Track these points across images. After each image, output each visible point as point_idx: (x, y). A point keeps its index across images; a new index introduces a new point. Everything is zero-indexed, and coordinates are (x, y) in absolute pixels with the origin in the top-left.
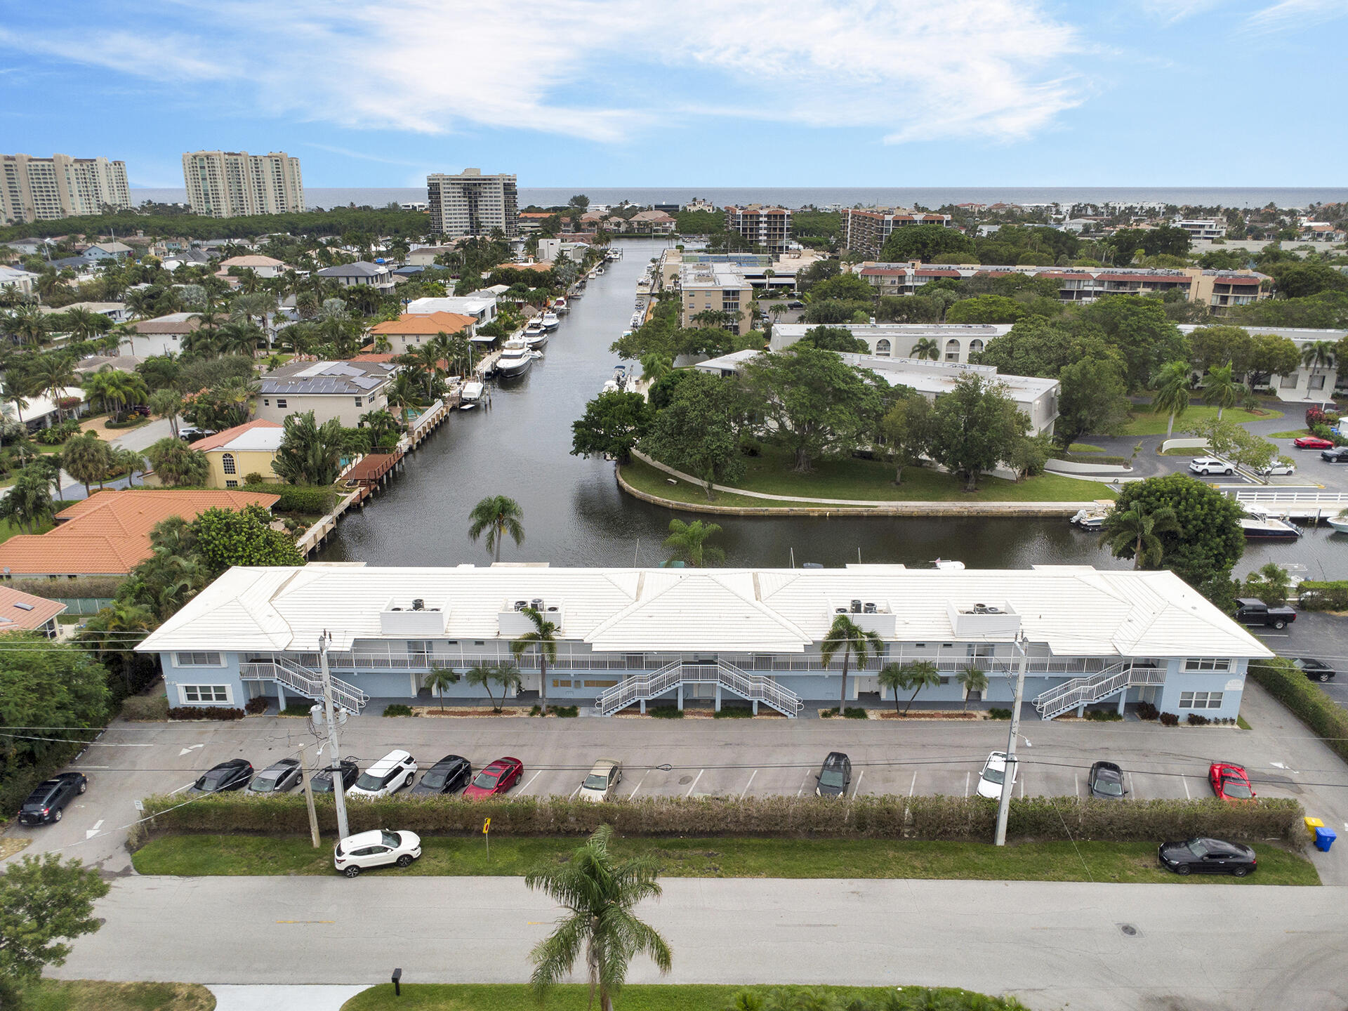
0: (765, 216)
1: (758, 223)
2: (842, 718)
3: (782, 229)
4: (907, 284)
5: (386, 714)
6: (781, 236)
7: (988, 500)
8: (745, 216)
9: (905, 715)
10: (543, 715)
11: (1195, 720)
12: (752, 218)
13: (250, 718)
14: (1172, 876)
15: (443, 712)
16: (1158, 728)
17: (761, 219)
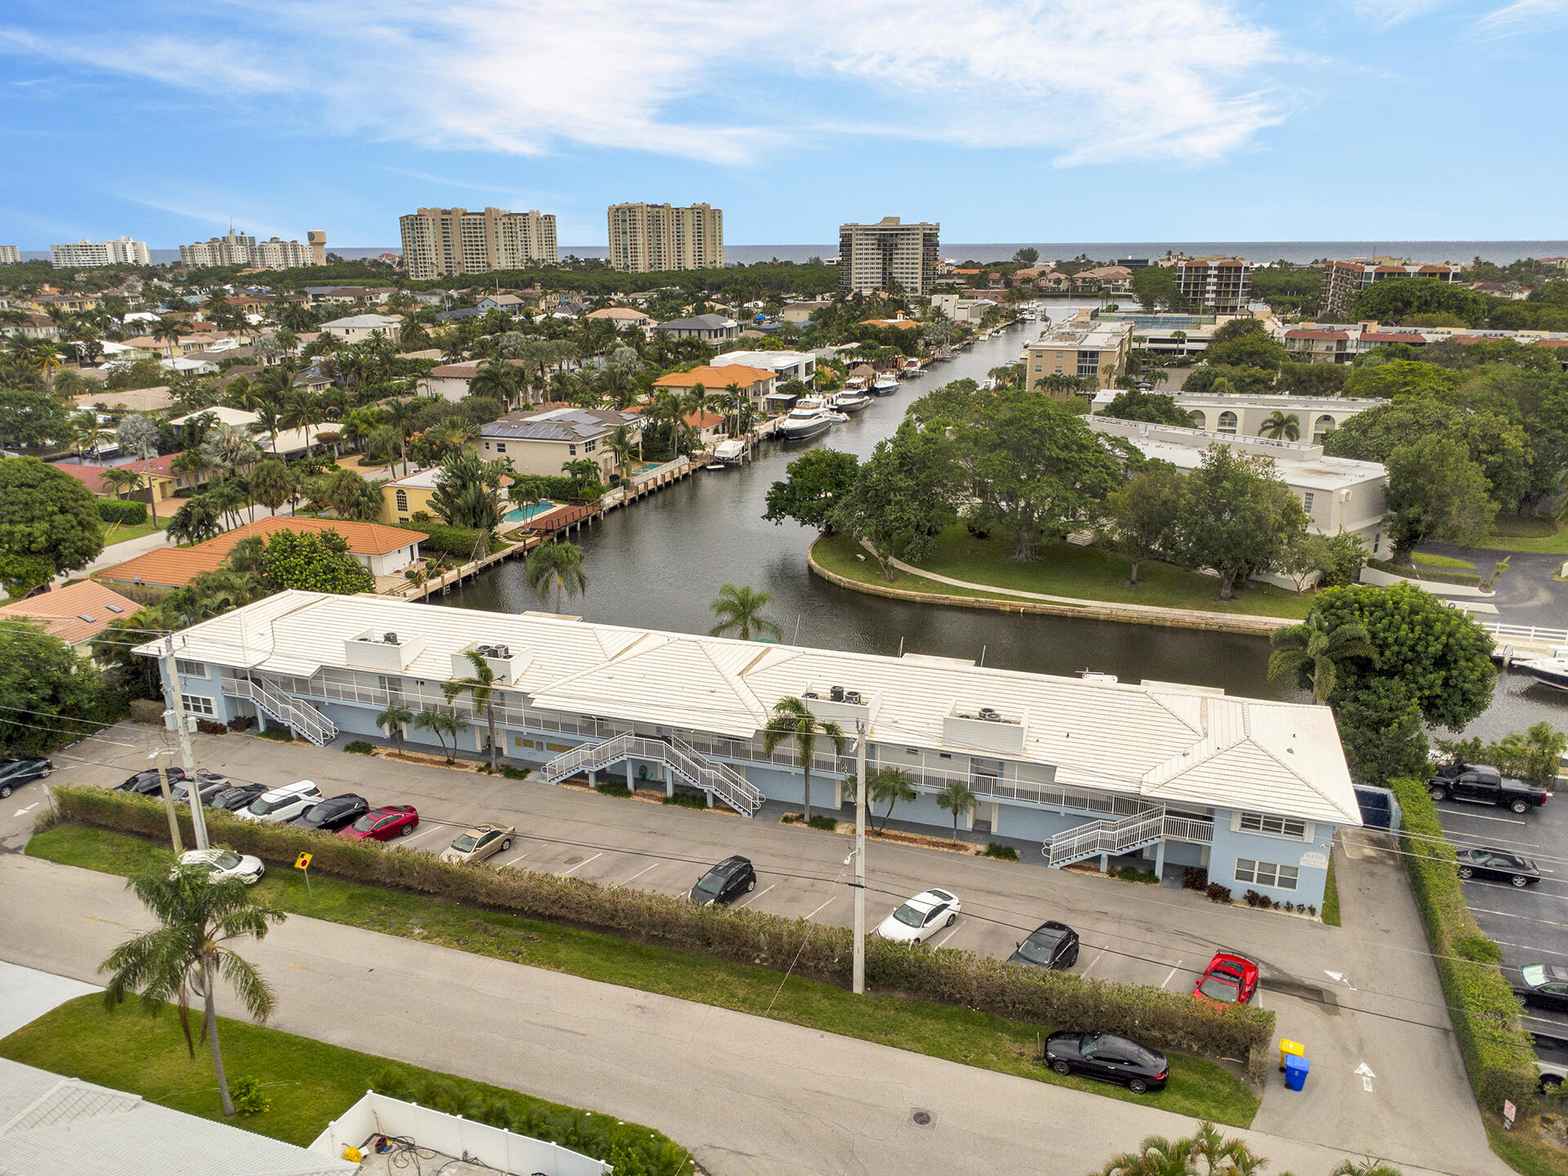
0: (1216, 268)
1: (1205, 277)
2: (805, 825)
3: (1236, 285)
4: (1349, 351)
5: (347, 749)
6: (1235, 293)
7: (1242, 611)
8: (1189, 269)
9: (879, 834)
10: (490, 773)
11: (1254, 899)
12: (1198, 271)
13: (231, 735)
15: (400, 756)
16: (1198, 901)
17: (1209, 272)
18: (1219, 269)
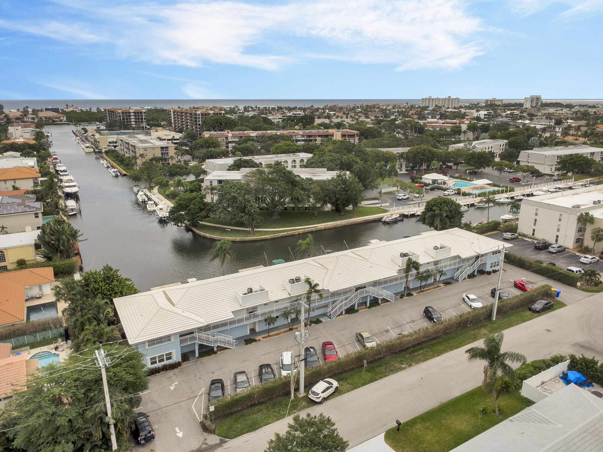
1: (130, 116)
2: (406, 297)
3: (142, 119)
5: (246, 344)
6: (142, 122)
8: (123, 113)
9: (423, 291)
11: (495, 271)
12: (126, 114)
14: (538, 314)
15: (269, 336)
16: (487, 276)
17: (131, 114)
18: (134, 113)
